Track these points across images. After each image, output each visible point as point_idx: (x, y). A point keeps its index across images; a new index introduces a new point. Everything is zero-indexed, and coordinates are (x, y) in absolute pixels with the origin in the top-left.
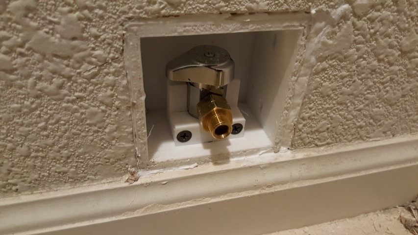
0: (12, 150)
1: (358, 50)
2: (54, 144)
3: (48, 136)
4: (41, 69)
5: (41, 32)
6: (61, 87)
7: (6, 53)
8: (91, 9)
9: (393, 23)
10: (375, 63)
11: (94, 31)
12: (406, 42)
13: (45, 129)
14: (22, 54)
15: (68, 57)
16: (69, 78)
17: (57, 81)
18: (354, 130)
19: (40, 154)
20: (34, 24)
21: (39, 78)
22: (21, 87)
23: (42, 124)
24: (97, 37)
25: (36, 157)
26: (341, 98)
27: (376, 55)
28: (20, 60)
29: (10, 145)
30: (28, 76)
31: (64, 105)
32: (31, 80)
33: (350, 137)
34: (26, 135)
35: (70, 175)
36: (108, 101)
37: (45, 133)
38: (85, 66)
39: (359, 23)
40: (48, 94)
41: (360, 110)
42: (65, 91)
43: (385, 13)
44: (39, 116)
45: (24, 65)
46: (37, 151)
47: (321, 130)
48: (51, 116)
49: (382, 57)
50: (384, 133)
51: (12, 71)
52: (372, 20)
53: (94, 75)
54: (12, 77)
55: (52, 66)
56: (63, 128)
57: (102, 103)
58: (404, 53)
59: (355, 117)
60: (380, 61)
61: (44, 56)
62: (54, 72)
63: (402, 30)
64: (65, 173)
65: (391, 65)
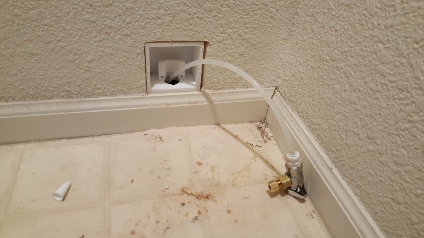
0: (108, 80)
1: (222, 53)
2: (120, 79)
3: (119, 76)
4: (121, 55)
5: (122, 45)
6: (125, 60)
7: (112, 50)
8: (136, 39)
9: (233, 45)
10: (230, 58)
11: (137, 45)
12: (240, 51)
13: (119, 73)
14: (116, 50)
15: (129, 52)
16: (128, 58)
17: (125, 58)
18: (229, 84)
19: (116, 82)
20: (121, 42)
21: (120, 57)
22: (114, 60)
23: (118, 72)
24: (137, 47)
25: (114, 83)
26: (220, 71)
27: (230, 55)
28: (116, 52)
29: (107, 78)
30: (117, 57)
31: (126, 66)
32: (118, 58)
33: (228, 87)
34: (112, 75)
35: (124, 91)
36: (139, 66)
37: (119, 75)
38: (133, 55)
39: (220, 45)
40: (122, 62)
41: (229, 76)
42: (126, 62)
43: (229, 42)
44: (118, 69)
45: (116, 53)
46: (115, 81)
47: (215, 82)
48: (121, 69)
49: (232, 56)
50: (243, 86)
51: (112, 55)
52: (225, 44)
53: (135, 58)
54: (112, 56)
55: (124, 54)
56: (124, 74)
57: (137, 66)
58: (240, 55)
59: (228, 78)
60: (231, 57)
61: (122, 51)
62: (124, 56)
63: (237, 47)
64: (123, 90)
65: (237, 59)
